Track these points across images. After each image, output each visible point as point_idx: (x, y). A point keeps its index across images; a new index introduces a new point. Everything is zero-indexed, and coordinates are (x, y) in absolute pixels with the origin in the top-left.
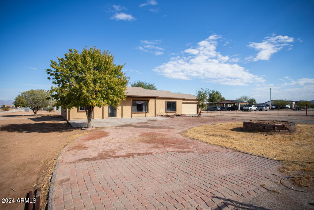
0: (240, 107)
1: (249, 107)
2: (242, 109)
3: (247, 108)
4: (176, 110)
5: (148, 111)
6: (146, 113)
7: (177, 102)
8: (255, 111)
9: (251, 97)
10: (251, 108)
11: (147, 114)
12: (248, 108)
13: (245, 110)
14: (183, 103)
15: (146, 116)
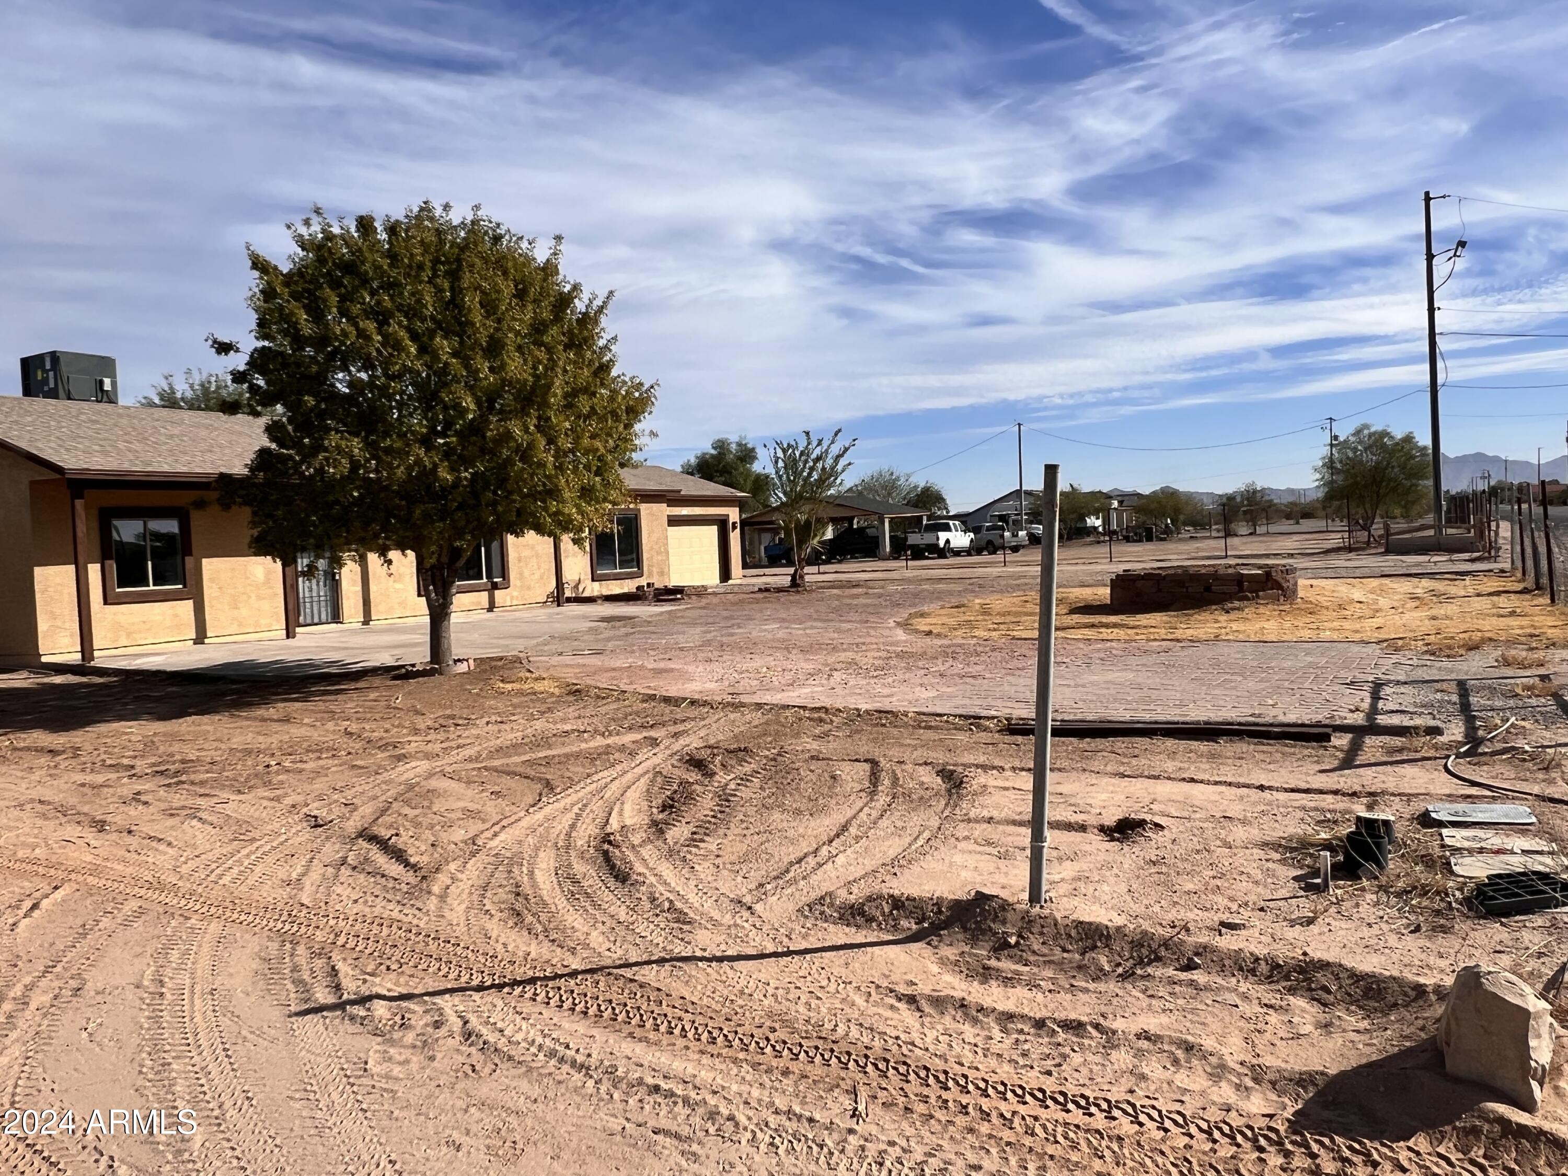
0: (891, 537)
1: (941, 534)
2: (900, 549)
3: (928, 538)
4: (639, 564)
5: (504, 574)
6: (495, 586)
7: (643, 514)
8: (968, 552)
9: (920, 481)
10: (948, 541)
11: (497, 592)
12: (934, 541)
13: (918, 553)
14: (674, 521)
15: (491, 608)
